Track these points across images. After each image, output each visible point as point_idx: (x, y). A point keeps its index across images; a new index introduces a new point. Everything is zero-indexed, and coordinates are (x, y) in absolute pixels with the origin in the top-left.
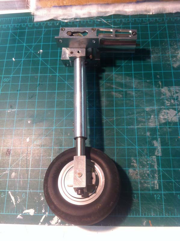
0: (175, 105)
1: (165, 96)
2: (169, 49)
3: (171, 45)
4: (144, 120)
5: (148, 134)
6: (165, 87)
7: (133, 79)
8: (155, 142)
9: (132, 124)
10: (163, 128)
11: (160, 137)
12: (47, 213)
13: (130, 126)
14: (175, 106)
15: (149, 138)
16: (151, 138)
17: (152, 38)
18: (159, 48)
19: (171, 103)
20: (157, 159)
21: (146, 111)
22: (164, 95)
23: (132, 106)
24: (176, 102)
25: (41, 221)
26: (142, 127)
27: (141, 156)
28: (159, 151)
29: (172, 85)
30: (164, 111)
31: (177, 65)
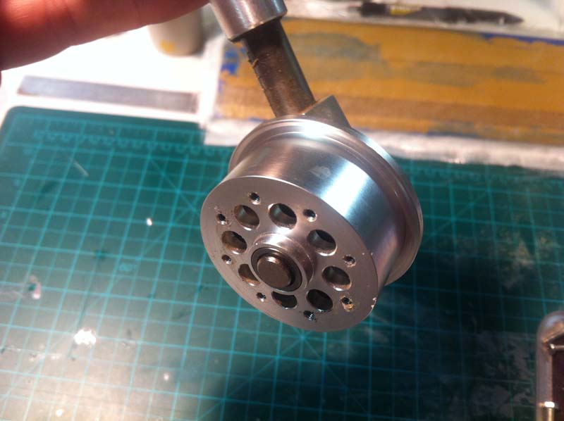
0: (505, 377)
1: (485, 353)
3: (498, 237)
4: (436, 405)
6: (485, 332)
7: (415, 304)
9: (410, 413)
14: (507, 379)
17: (459, 214)
18: (473, 241)
19: (498, 371)
21: (443, 385)
22: (482, 350)
23: (412, 367)
24: (509, 371)
29: (501, 329)
30: (483, 387)
31: (512, 284)
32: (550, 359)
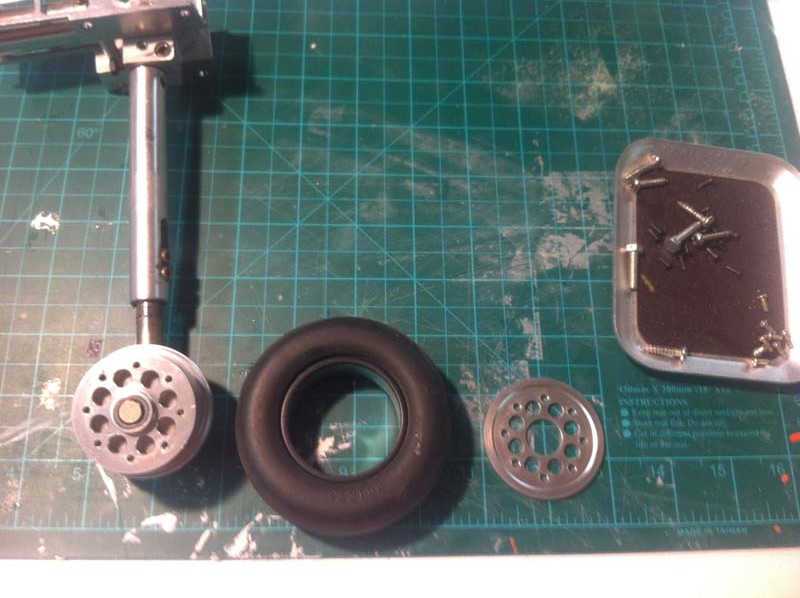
0: (579, 223)
1: (553, 198)
2: (565, 68)
3: (571, 58)
4: (496, 261)
5: (507, 299)
6: (554, 173)
7: (467, 147)
8: (525, 322)
9: (464, 272)
10: (547, 283)
11: (538, 308)
12: (215, 525)
13: (456, 276)
14: (581, 226)
15: (509, 310)
16: (516, 310)
17: (521, 33)
18: (539, 65)
19: (569, 217)
20: (530, 369)
21: (503, 238)
22: (550, 195)
23: (464, 221)
24: (583, 216)
25: (199, 547)
26: (490, 280)
27: (488, 359)
28: (536, 347)
29: (572, 168)
30: (551, 237)
31: (587, 114)
32: (634, 197)
